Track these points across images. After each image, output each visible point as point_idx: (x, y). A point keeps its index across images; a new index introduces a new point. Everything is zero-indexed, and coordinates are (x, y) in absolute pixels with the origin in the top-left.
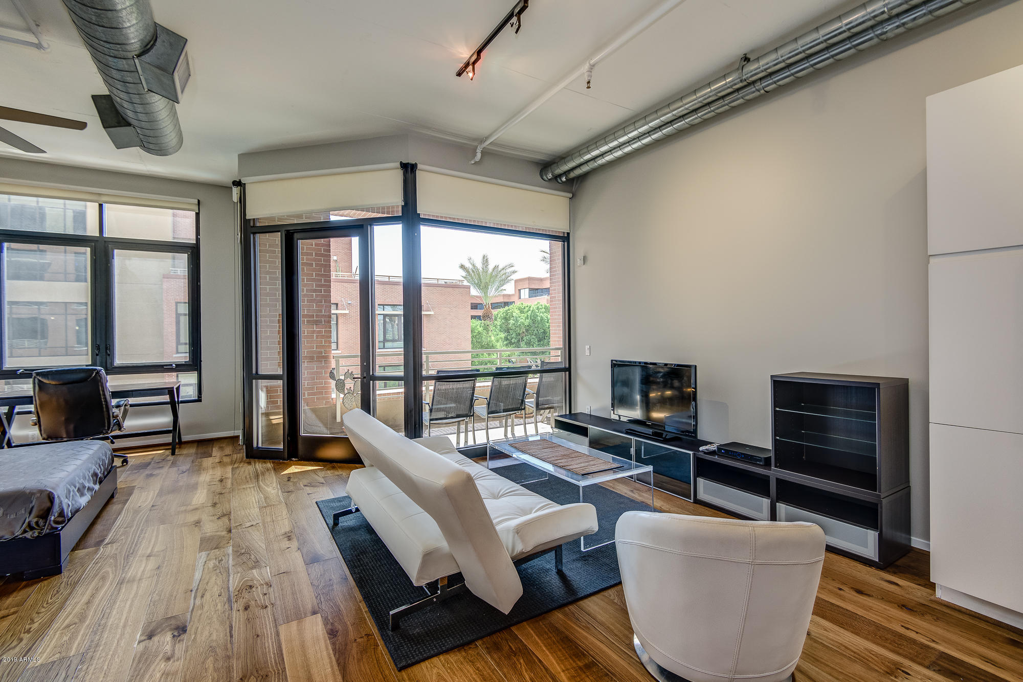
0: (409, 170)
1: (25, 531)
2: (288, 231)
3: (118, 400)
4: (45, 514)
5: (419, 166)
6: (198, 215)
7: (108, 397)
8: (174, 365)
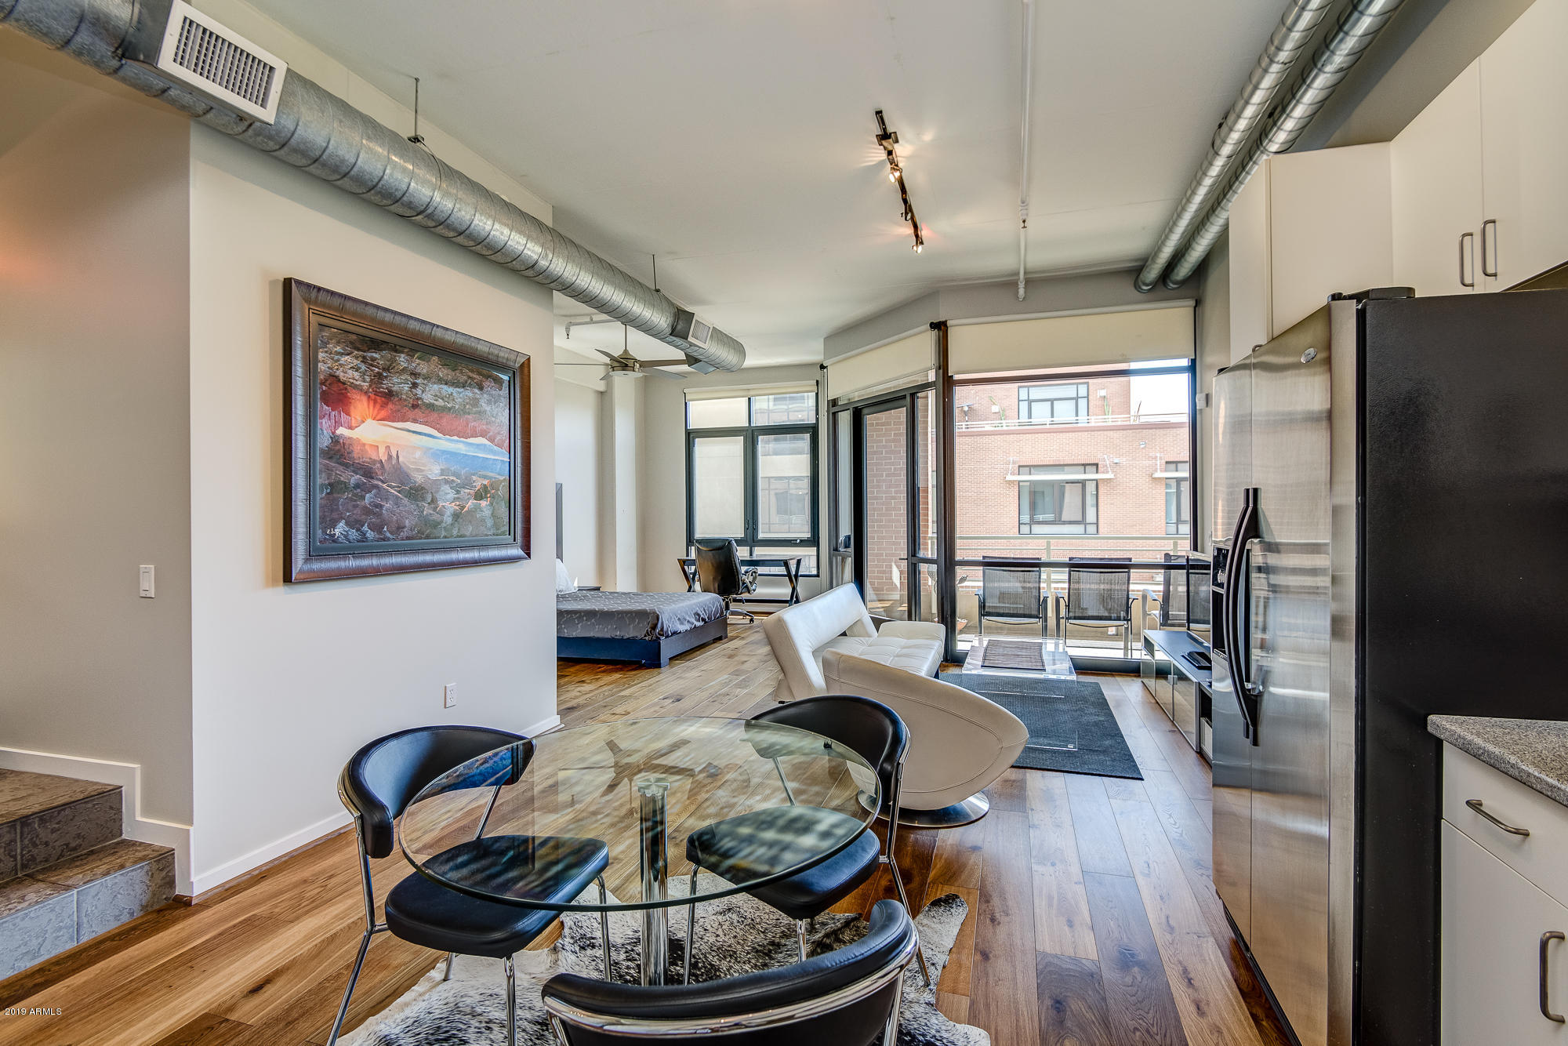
0: (940, 327)
1: (645, 636)
2: (856, 408)
3: (746, 568)
4: (654, 627)
5: (949, 323)
6: (817, 394)
7: (738, 566)
8: (798, 541)
